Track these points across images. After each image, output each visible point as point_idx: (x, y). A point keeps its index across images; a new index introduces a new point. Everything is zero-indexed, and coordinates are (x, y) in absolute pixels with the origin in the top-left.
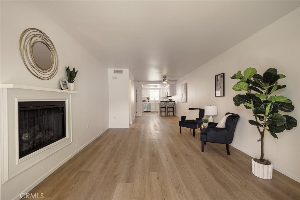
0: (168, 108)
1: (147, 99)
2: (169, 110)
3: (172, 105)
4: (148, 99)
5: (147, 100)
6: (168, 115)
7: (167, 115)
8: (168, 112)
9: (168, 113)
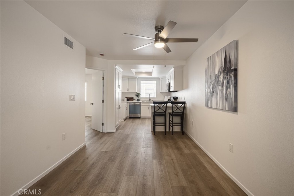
0: (171, 116)
1: (136, 95)
2: (172, 121)
3: (178, 111)
4: (138, 95)
5: (136, 98)
6: (171, 131)
7: (167, 130)
8: (169, 126)
9: (171, 128)
